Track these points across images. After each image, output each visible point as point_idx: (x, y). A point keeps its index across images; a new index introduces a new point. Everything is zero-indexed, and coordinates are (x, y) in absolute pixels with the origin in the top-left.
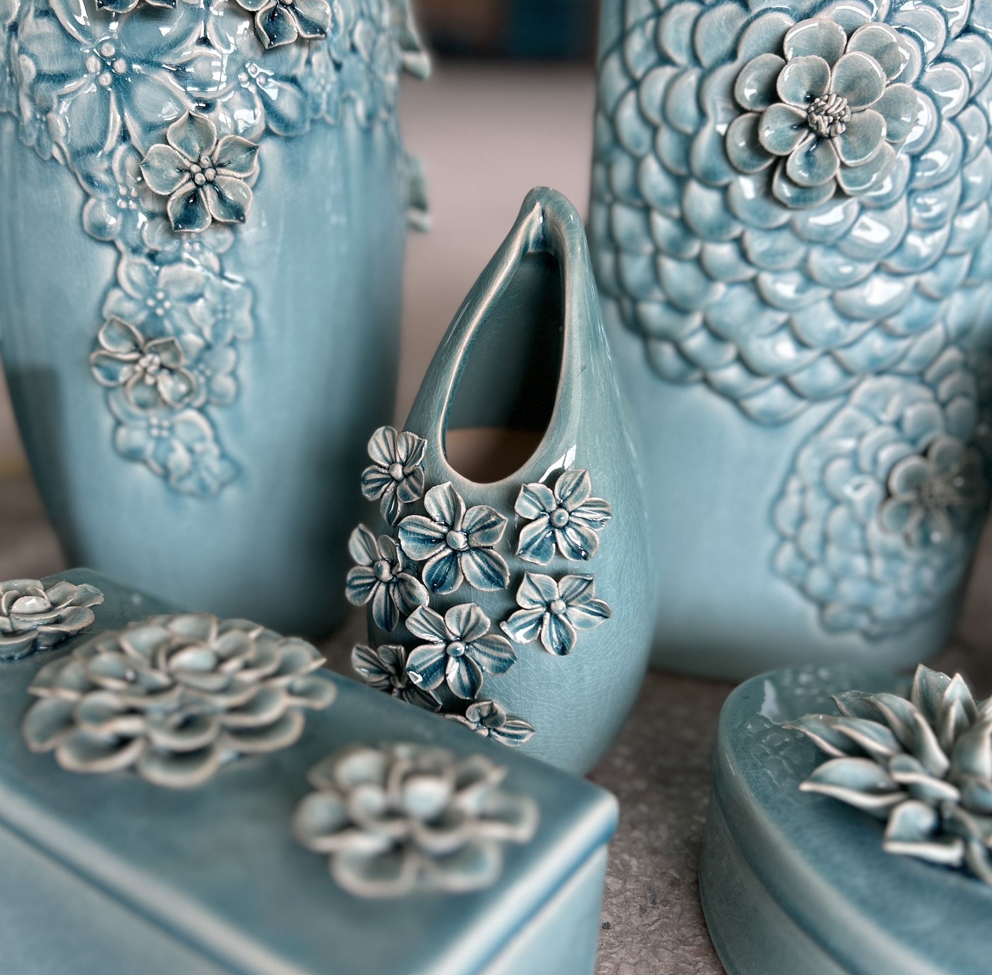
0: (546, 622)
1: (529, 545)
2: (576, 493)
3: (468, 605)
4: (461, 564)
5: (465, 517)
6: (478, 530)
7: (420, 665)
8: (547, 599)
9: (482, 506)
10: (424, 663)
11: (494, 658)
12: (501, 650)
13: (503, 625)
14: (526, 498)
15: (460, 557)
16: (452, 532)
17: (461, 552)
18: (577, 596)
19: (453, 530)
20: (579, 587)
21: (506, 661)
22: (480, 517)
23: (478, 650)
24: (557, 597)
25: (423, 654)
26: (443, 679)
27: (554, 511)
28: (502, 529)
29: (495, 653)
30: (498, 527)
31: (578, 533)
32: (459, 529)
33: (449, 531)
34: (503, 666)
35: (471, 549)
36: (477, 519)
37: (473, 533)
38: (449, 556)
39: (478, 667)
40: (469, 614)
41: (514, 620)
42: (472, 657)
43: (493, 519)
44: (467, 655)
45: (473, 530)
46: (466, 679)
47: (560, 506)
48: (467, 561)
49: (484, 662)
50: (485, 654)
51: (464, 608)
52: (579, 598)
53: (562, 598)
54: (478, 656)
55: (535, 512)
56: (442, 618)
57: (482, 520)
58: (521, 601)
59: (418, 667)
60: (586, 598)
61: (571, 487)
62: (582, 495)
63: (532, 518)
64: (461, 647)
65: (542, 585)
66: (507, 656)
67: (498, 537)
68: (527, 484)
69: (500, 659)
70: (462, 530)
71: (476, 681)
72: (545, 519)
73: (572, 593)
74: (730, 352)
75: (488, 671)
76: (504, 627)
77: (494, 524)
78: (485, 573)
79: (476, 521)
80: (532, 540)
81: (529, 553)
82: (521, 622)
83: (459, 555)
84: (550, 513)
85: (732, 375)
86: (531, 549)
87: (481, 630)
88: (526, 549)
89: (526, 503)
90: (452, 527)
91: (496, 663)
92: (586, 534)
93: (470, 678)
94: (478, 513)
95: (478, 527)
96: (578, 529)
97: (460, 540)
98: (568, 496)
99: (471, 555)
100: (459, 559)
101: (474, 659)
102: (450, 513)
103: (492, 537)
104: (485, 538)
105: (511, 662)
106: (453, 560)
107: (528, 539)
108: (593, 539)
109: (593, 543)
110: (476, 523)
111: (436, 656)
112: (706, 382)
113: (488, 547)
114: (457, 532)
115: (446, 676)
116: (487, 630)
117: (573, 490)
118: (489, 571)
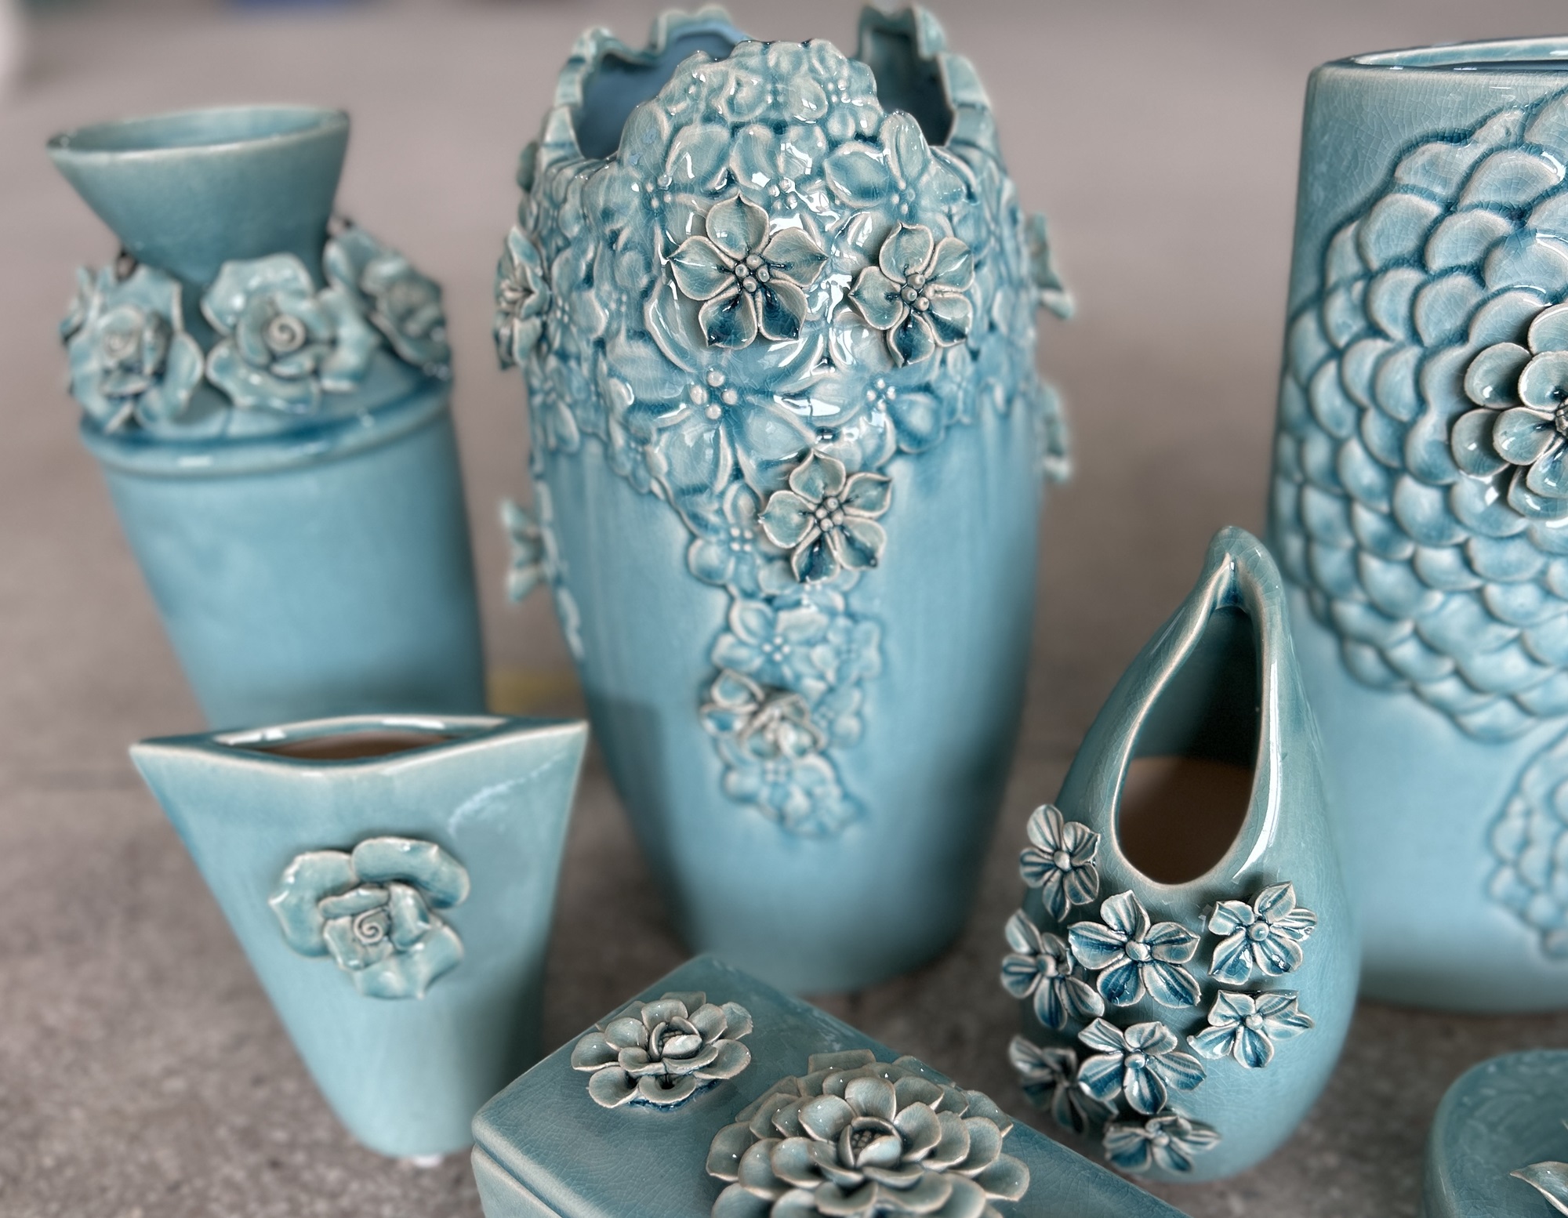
0: (1239, 1036)
1: (1224, 962)
2: (1279, 905)
3: (1153, 1024)
4: (1142, 976)
5: (1150, 932)
6: (1164, 943)
7: (1094, 1075)
8: (1241, 1013)
9: (1170, 923)
10: (1098, 1073)
11: (1180, 1073)
12: (1189, 1067)
13: (1191, 1040)
14: (1221, 915)
15: (1142, 968)
16: (1132, 943)
17: (1143, 962)
18: (1276, 1012)
19: (1135, 941)
20: (1279, 1003)
21: (1193, 1077)
22: (1166, 931)
23: (1160, 1062)
24: (1253, 1011)
25: (1097, 1065)
26: (1119, 1090)
27: (1252, 925)
28: (1194, 945)
29: (1180, 1068)
30: (1189, 944)
31: (1280, 945)
32: (1141, 940)
33: (1129, 941)
34: (1191, 1082)
35: (1153, 961)
36: (1163, 933)
37: (1156, 945)
38: (1128, 966)
39: (1161, 1082)
40: (1153, 1033)
41: (1204, 1036)
42: (1153, 1069)
43: (1182, 936)
44: (1149, 1068)
45: (1157, 942)
46: (1146, 1092)
47: (1260, 919)
48: (1150, 974)
49: (1169, 1077)
50: (1169, 1067)
51: (1148, 1027)
52: (1279, 1014)
53: (1258, 1012)
54: (1160, 1068)
55: (1231, 926)
56: (1121, 1033)
57: (1170, 934)
58: (1211, 1019)
59: (1091, 1077)
60: (1287, 1015)
61: (1272, 899)
62: (1285, 908)
63: (1226, 933)
64: (1140, 1059)
65: (1237, 1003)
66: (1195, 1072)
67: (1189, 956)
68: (1223, 903)
69: (1187, 1075)
70: (1145, 942)
71: (1158, 1095)
72: (1242, 934)
73: (1270, 1008)
74: (1447, 665)
75: (1172, 1085)
76: (1192, 1042)
77: (1184, 941)
78: (1171, 989)
79: (1161, 934)
80: (1226, 957)
81: (1223, 972)
82: (1212, 1037)
83: (1140, 965)
84: (1247, 927)
85: (1448, 689)
86: (1225, 967)
87: (1165, 1047)
88: (1220, 967)
89: (1221, 920)
90: (1132, 936)
91: (1183, 1078)
92: (1288, 946)
93: (1152, 1091)
94: (1164, 928)
95: (1163, 940)
96: (1278, 940)
97: (1143, 952)
98: (1268, 908)
99: (1154, 966)
100: (1140, 970)
101: (1156, 1072)
102: (1130, 921)
103: (1182, 954)
104: (1173, 955)
105: (1199, 1079)
106: (1132, 969)
107: (1223, 957)
108: (1297, 952)
109: (1295, 956)
110: (1162, 936)
111: (1111, 1066)
112: (1415, 692)
113: (1176, 965)
114: (1138, 943)
115: (1123, 1088)
116: (1174, 1048)
117: (1274, 903)
118: (1176, 987)
